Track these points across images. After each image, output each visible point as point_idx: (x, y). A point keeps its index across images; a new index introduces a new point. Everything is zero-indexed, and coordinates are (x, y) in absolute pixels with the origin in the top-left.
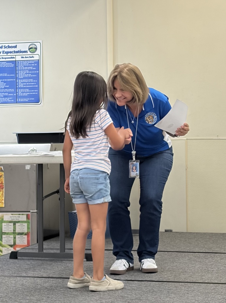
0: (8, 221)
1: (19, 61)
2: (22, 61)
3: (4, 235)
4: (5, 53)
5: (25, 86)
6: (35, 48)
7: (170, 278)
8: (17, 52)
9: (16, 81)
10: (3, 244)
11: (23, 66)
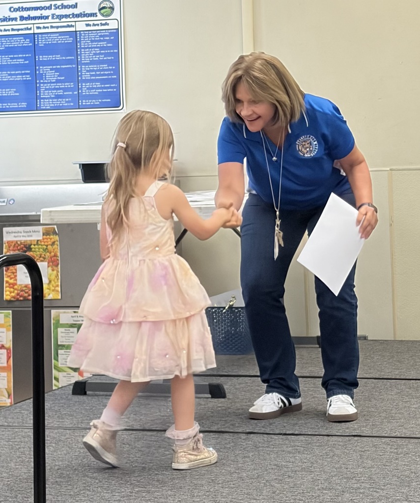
0: (68, 324)
1: (82, 32)
2: (87, 32)
3: (61, 349)
4: (56, 18)
5: (94, 78)
6: (110, 8)
7: (364, 429)
8: (78, 16)
9: (78, 68)
10: (60, 366)
11: (89, 40)
